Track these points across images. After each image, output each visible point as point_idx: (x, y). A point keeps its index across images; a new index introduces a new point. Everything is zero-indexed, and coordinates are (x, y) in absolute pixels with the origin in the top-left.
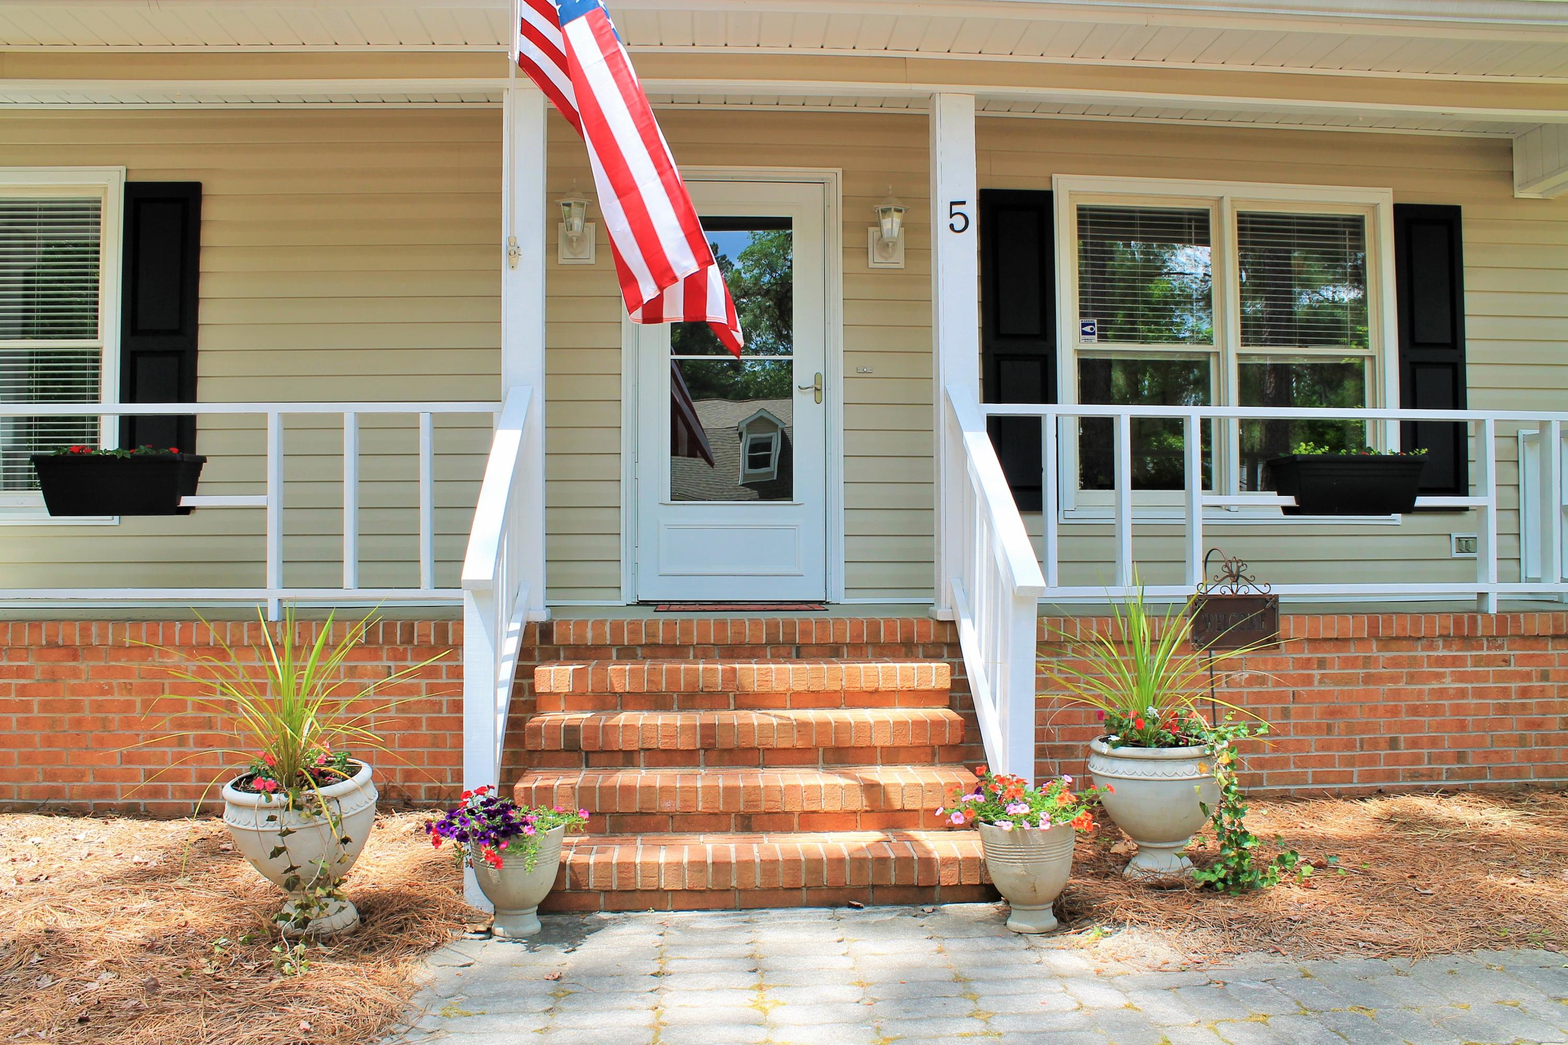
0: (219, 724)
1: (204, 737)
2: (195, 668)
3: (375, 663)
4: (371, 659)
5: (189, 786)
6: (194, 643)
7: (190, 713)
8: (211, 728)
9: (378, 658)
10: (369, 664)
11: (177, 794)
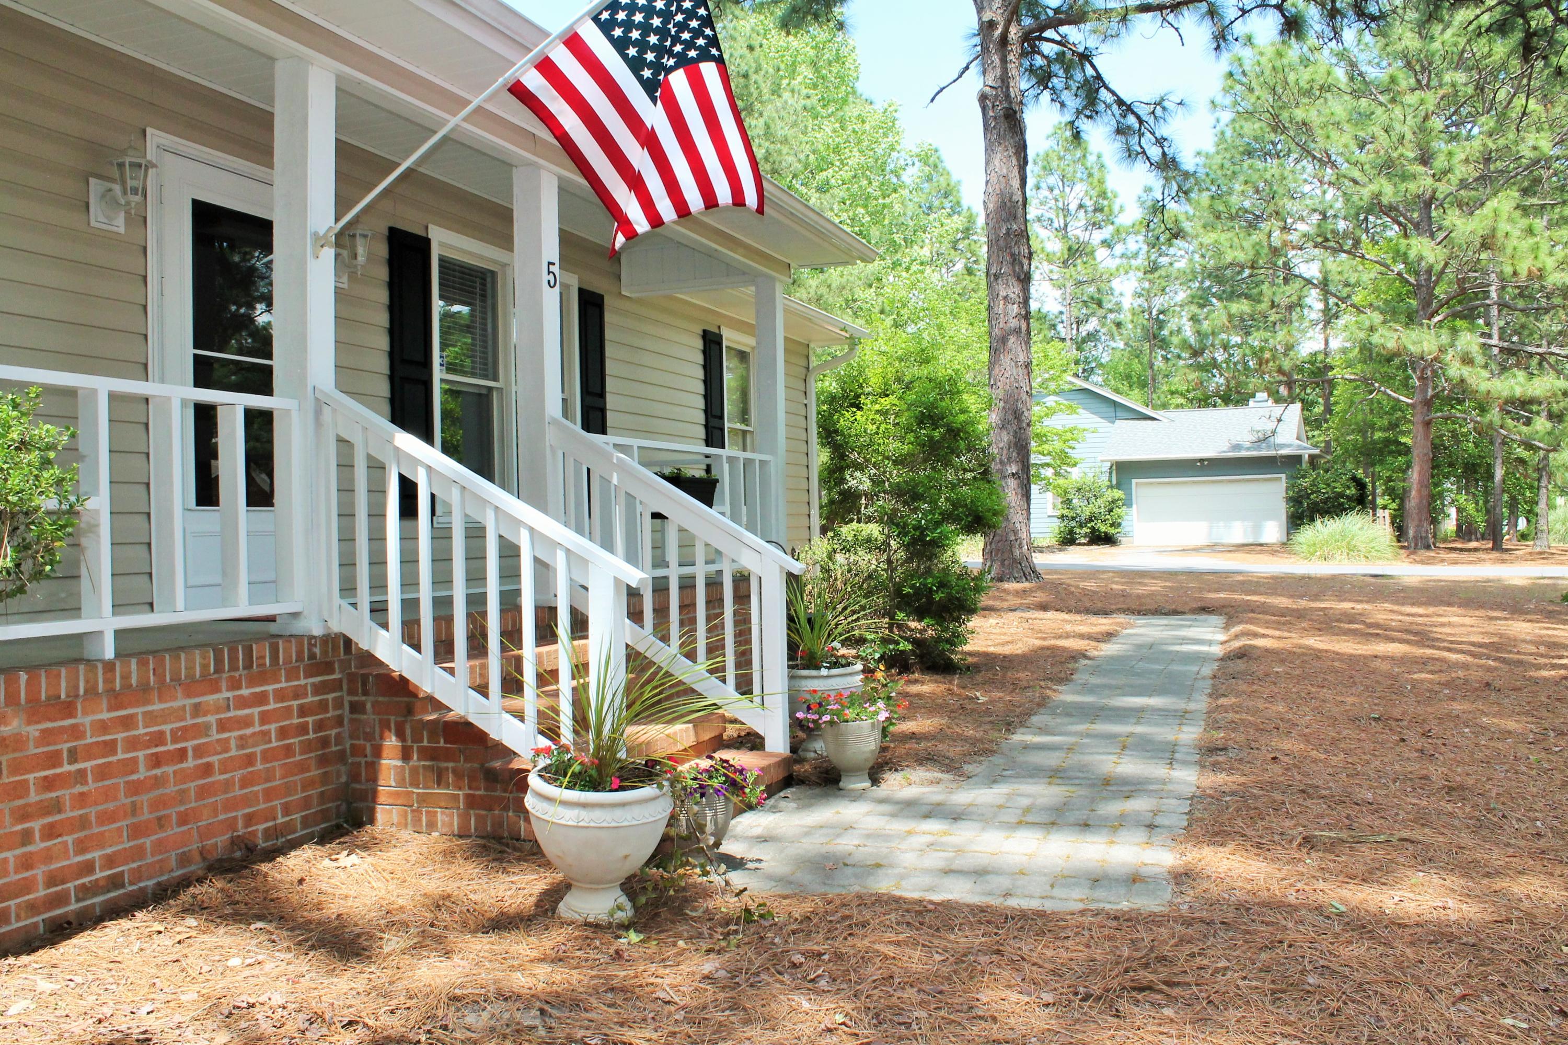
0: (68, 803)
1: (52, 826)
2: (37, 734)
3: (215, 697)
4: (213, 692)
5: (36, 899)
6: (43, 697)
7: (34, 797)
8: (60, 811)
9: (218, 690)
10: (211, 698)
11: (23, 915)
